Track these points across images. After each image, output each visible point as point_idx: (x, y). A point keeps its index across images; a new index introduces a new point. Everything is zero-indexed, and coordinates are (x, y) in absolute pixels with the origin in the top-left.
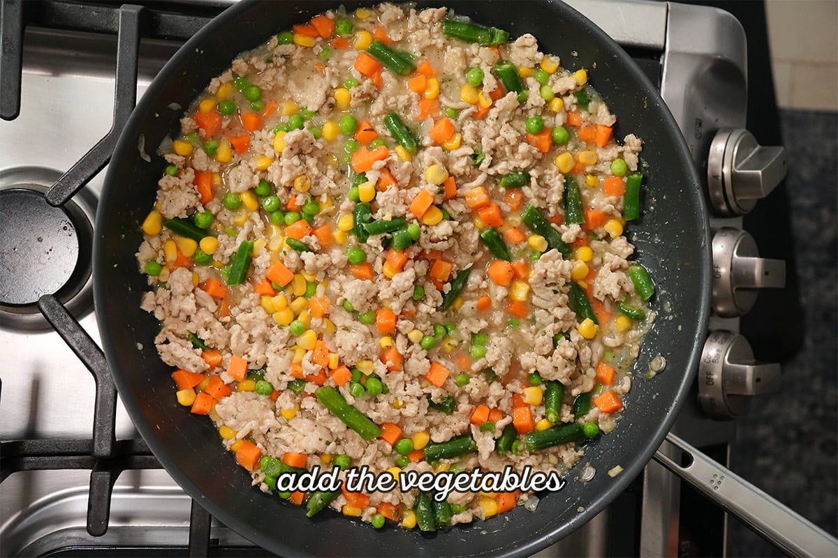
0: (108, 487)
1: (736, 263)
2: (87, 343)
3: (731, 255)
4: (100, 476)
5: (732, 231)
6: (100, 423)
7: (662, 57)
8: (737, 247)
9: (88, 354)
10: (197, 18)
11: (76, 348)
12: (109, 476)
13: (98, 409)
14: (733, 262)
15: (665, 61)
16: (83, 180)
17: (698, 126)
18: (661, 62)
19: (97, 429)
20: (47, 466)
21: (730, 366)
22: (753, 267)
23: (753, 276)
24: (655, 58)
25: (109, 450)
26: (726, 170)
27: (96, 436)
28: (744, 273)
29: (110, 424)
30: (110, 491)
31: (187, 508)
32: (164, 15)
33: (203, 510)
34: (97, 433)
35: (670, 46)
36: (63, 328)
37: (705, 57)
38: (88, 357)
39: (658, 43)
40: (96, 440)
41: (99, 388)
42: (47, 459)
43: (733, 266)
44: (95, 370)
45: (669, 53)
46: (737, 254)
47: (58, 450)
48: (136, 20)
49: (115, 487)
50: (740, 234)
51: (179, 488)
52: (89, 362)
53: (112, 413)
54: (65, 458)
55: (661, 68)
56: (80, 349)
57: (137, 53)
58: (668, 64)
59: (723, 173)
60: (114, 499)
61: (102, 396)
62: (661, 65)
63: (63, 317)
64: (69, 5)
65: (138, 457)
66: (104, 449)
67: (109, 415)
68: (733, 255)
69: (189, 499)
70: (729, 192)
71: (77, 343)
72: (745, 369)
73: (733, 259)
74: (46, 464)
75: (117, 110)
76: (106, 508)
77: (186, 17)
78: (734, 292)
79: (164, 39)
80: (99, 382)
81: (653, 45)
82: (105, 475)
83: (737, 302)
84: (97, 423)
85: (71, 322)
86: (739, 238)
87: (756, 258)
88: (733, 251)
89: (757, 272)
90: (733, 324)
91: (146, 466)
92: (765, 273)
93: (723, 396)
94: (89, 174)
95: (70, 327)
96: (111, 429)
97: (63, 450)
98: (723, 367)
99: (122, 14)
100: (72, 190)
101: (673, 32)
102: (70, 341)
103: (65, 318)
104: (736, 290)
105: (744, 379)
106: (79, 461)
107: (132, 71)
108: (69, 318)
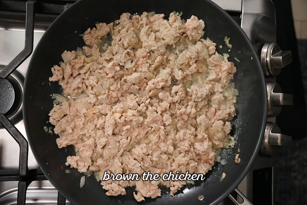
0: (25, 187)
1: (273, 95)
2: (16, 131)
3: (270, 92)
4: (22, 183)
5: (271, 83)
6: (22, 163)
7: (241, 15)
8: (273, 89)
9: (16, 135)
10: (58, 5)
11: (12, 134)
12: (25, 183)
13: (21, 157)
14: (271, 95)
15: (242, 17)
16: (13, 69)
17: (256, 42)
18: (241, 17)
19: (20, 165)
21: (272, 135)
22: (279, 97)
23: (279, 100)
24: (238, 16)
25: (25, 173)
26: (268, 59)
27: (20, 168)
28: (276, 99)
29: (26, 163)
30: (26, 189)
31: (56, 195)
32: (45, 5)
33: (62, 196)
34: (20, 167)
35: (244, 11)
36: (6, 126)
37: (258, 15)
38: (17, 137)
39: (239, 10)
41: (21, 149)
42: (3, 177)
43: (271, 96)
44: (19, 142)
45: (243, 13)
46: (273, 92)
47: (8, 174)
48: (33, 6)
49: (28, 188)
50: (274, 84)
51: (54, 188)
52: (17, 139)
53: (26, 159)
54: (10, 177)
55: (240, 20)
56: (13, 134)
57: (34, 19)
58: (243, 18)
59: (267, 60)
60: (28, 192)
61: (22, 152)
62: (241, 18)
64: (9, 2)
65: (39, 176)
66: (24, 173)
67: (25, 159)
68: (271, 92)
69: (57, 192)
70: (270, 67)
71: (12, 132)
72: (278, 135)
73: (271, 94)
74: (3, 179)
75: (26, 41)
76: (24, 196)
77: (54, 5)
78: (271, 107)
79: (46, 14)
80: (21, 147)
81: (237, 11)
82: (24, 183)
83: (273, 111)
84: (21, 163)
85: (10, 123)
86: (274, 85)
87: (280, 93)
88: (271, 90)
89: (281, 99)
90: (273, 120)
91: (42, 179)
92: (284, 99)
93: (269, 146)
94: (16, 66)
95: (9, 125)
96: (26, 165)
97: (10, 174)
98: (269, 135)
99: (27, 4)
100: (9, 73)
101: (245, 5)
102: (9, 131)
103: (7, 122)
104: (273, 106)
105: (277, 139)
106: (16, 178)
107: (31, 26)
108: (9, 122)
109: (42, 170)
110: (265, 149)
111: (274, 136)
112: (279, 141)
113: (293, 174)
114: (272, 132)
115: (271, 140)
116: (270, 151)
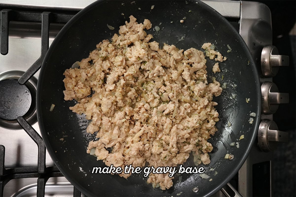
0: (44, 184)
2: (34, 133)
3: (268, 92)
4: (41, 180)
5: (268, 83)
7: (239, 21)
8: (270, 89)
9: (35, 136)
10: (70, 15)
11: (31, 135)
13: (39, 156)
15: (241, 22)
16: (31, 75)
17: (254, 45)
18: (239, 23)
19: (39, 164)
20: (23, 177)
21: (270, 131)
22: (276, 96)
23: (276, 100)
24: (237, 21)
25: (43, 171)
27: (39, 166)
28: (273, 98)
29: (44, 161)
31: (72, 190)
32: (58, 15)
33: (78, 190)
34: (39, 165)
35: (242, 17)
36: (26, 128)
37: (255, 20)
38: (35, 138)
39: (237, 16)
40: (39, 167)
41: (39, 149)
42: (23, 174)
43: (269, 96)
44: (38, 143)
45: (242, 19)
46: (270, 91)
48: (48, 17)
49: (47, 183)
51: (69, 183)
52: (35, 140)
54: (29, 174)
55: (239, 25)
57: (49, 29)
58: (241, 23)
60: (46, 187)
61: (40, 152)
63: (26, 124)
64: (25, 13)
65: (55, 173)
66: (42, 171)
67: (43, 158)
69: (73, 187)
71: (31, 133)
72: (275, 132)
73: (269, 93)
74: (23, 176)
75: (42, 50)
76: (43, 192)
77: (66, 15)
78: (269, 105)
79: (59, 23)
80: (39, 147)
81: (236, 17)
82: (43, 180)
83: (271, 109)
84: (39, 161)
85: (29, 126)
86: (271, 85)
87: (277, 93)
88: (269, 90)
89: (278, 98)
90: (270, 117)
91: (58, 176)
92: (281, 98)
93: (267, 142)
94: (33, 73)
95: (28, 127)
96: (44, 163)
97: (28, 171)
98: (267, 131)
99: (43, 16)
100: (27, 79)
101: (243, 12)
102: (28, 132)
103: (27, 124)
104: (270, 105)
105: (275, 135)
106: (34, 175)
107: (47, 36)
108: (28, 124)
109: (58, 168)
110: (263, 145)
111: (272, 133)
112: (276, 137)
113: (288, 164)
114: (269, 129)
115: (269, 137)
116: (268, 146)
